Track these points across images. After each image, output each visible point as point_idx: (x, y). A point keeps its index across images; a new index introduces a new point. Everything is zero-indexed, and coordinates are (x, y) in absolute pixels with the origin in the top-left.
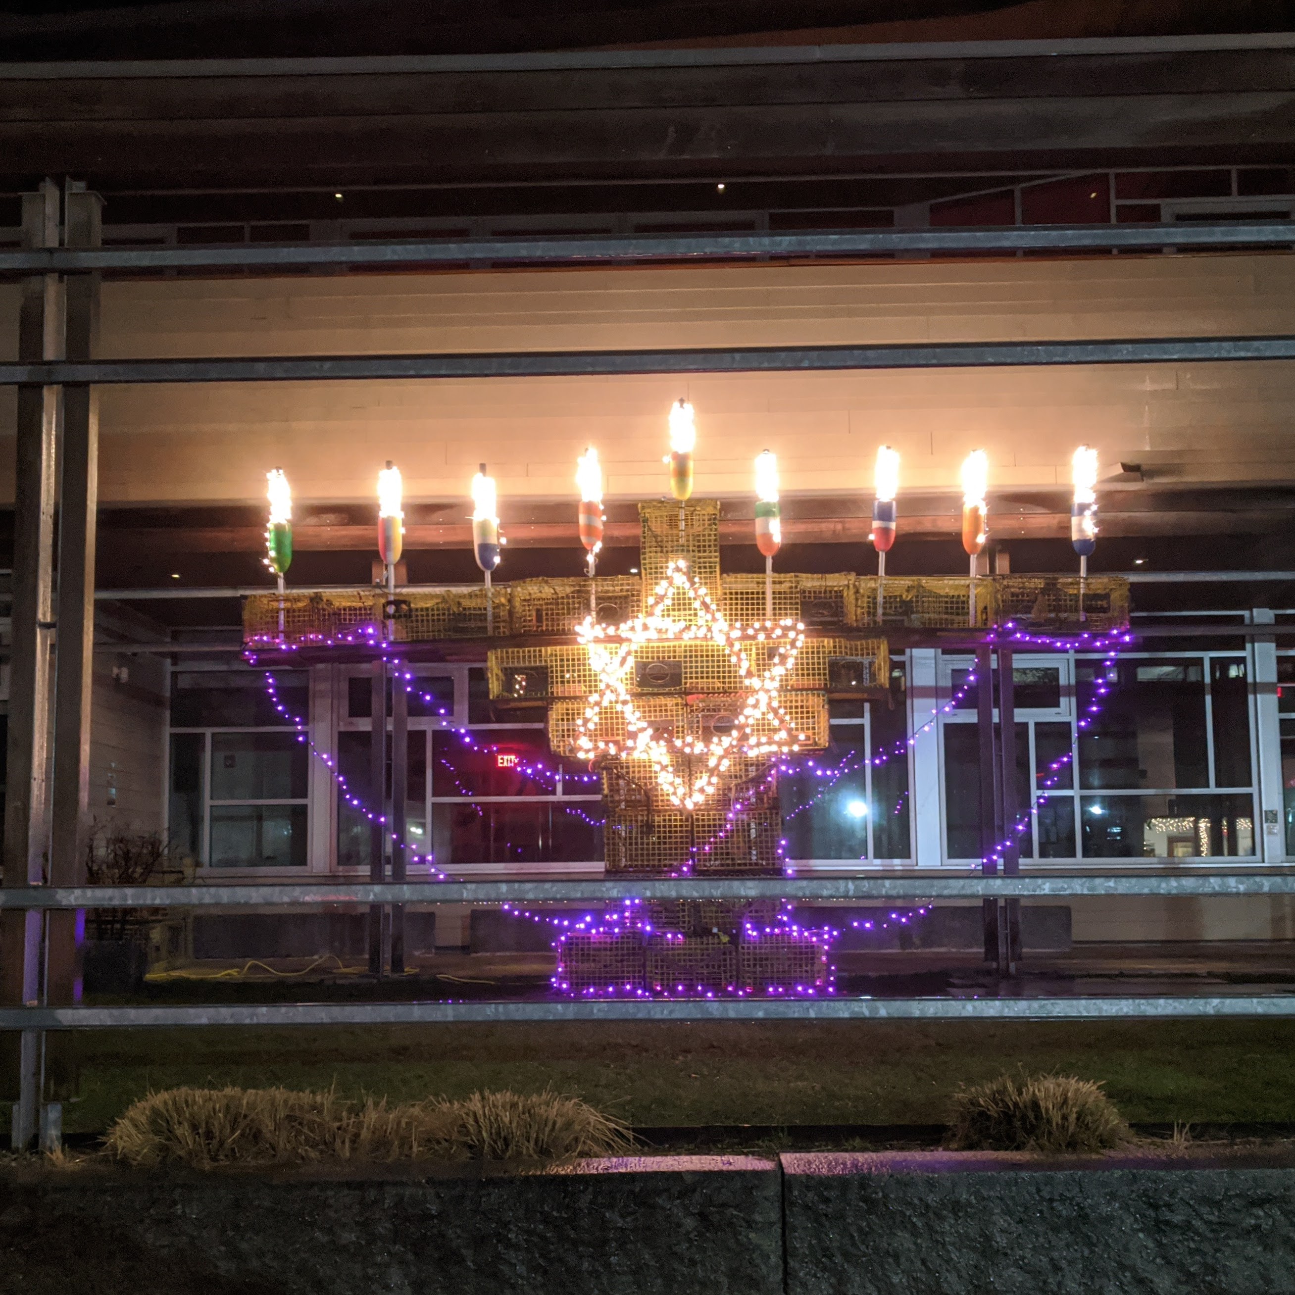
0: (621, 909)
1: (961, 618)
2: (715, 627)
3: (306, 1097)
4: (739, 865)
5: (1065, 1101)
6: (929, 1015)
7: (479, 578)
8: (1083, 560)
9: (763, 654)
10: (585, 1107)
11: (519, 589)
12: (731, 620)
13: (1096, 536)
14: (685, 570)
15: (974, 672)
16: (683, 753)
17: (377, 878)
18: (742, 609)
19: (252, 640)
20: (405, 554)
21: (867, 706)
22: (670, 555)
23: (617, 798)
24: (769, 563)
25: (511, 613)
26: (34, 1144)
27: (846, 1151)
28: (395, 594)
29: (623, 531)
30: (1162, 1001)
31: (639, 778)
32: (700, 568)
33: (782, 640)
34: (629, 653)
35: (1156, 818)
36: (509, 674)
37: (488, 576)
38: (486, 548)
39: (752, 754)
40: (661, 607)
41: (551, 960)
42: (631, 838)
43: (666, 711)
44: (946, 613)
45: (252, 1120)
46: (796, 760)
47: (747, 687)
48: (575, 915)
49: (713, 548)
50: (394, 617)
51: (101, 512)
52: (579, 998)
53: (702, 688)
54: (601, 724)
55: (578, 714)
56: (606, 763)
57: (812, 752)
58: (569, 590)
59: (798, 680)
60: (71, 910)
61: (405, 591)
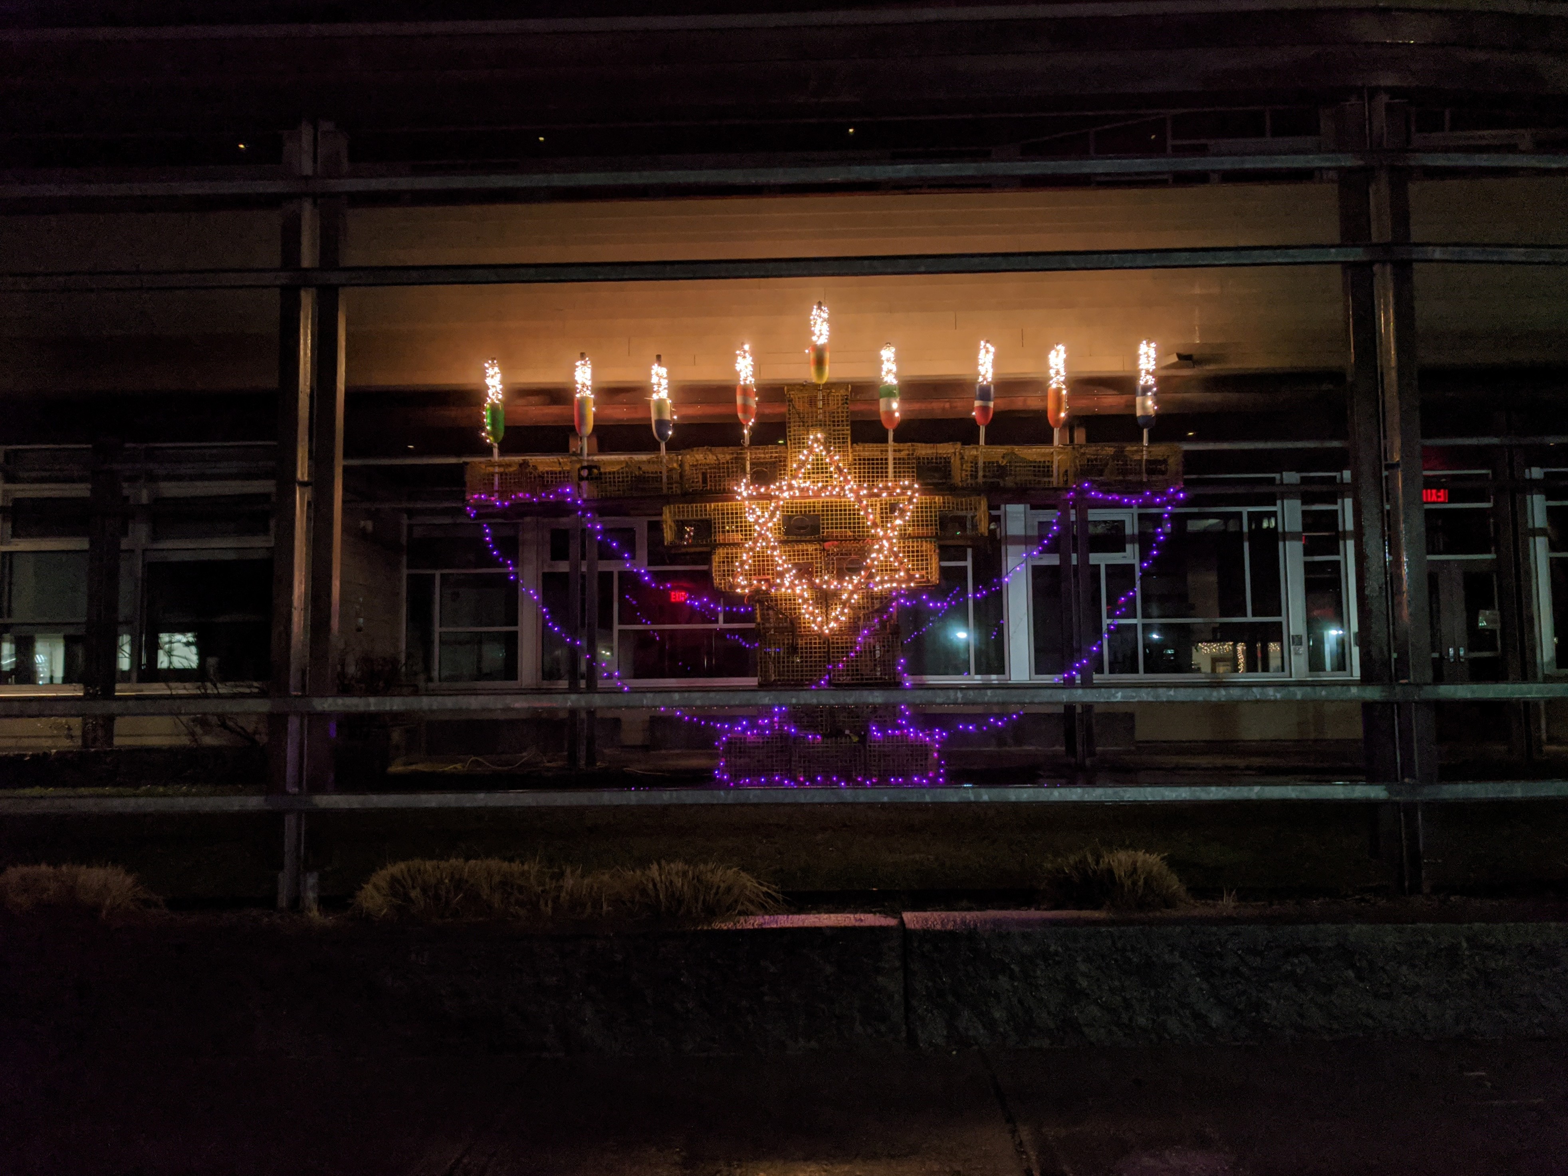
0: (771, 717)
1: (1046, 479)
2: (847, 487)
3: (516, 867)
4: (867, 679)
5: (1135, 870)
6: (1023, 800)
7: (654, 447)
8: (1145, 431)
9: (886, 509)
10: (743, 874)
11: (688, 456)
12: (860, 481)
13: (1156, 413)
14: (822, 441)
15: (1057, 524)
16: (821, 589)
17: (573, 688)
18: (869, 472)
19: (472, 498)
20: (596, 428)
21: (969, 551)
22: (811, 429)
23: (767, 625)
24: (891, 435)
25: (681, 476)
26: (296, 903)
27: (956, 910)
28: (588, 461)
29: (774, 410)
30: (1213, 789)
31: (786, 609)
32: (834, 439)
33: (901, 498)
34: (776, 508)
35: (1201, 642)
36: (680, 525)
37: (663, 446)
38: (661, 423)
39: (877, 589)
40: (803, 471)
41: (715, 756)
42: (779, 658)
43: (807, 554)
44: (1035, 475)
45: (472, 885)
46: (912, 594)
47: (873, 536)
48: (734, 720)
49: (845, 423)
50: (587, 478)
51: (349, 394)
52: (737, 787)
53: (837, 536)
54: (755, 566)
55: (736, 557)
56: (759, 598)
57: (925, 588)
58: (728, 457)
59: (914, 530)
60: (324, 716)
61: (596, 458)
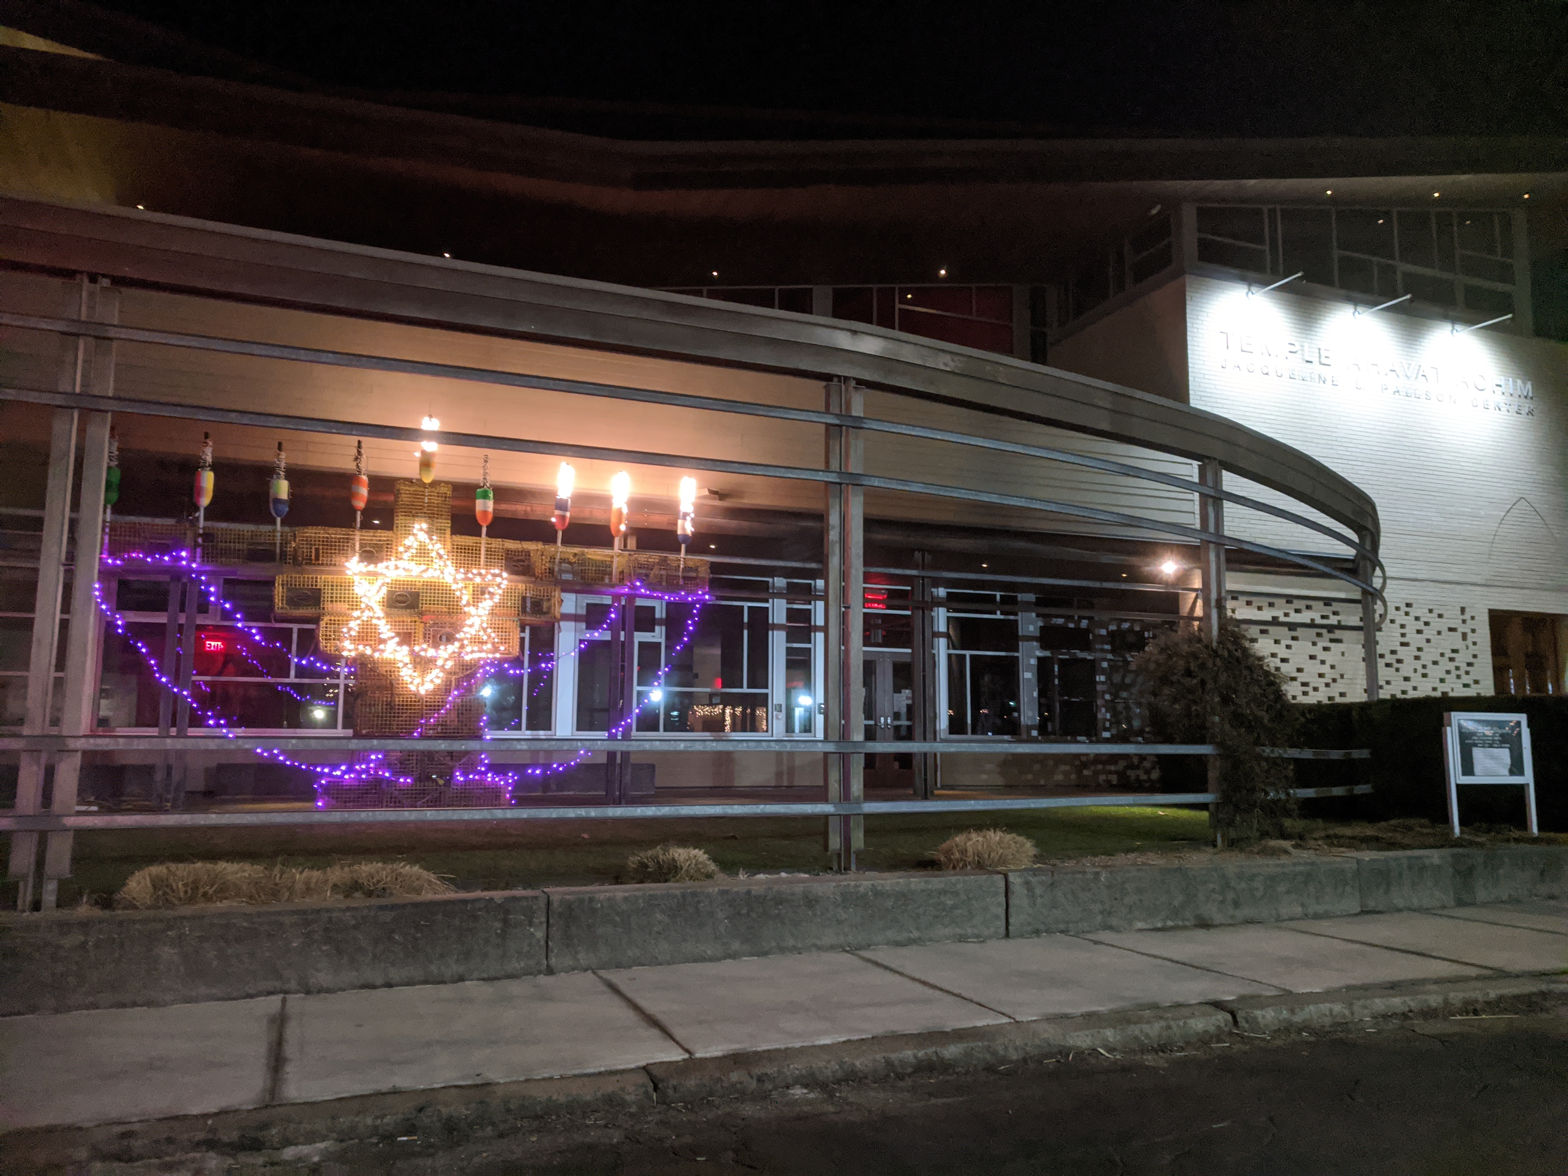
0: (368, 763)
1: (605, 575)
2: (446, 571)
4: (454, 732)
5: (688, 860)
8: (683, 546)
9: (478, 591)
11: (300, 532)
12: (457, 567)
13: (693, 533)
14: (426, 530)
16: (419, 656)
18: (465, 559)
22: (417, 518)
23: (369, 685)
24: (484, 530)
25: (296, 549)
28: (204, 529)
31: (387, 672)
32: (436, 529)
33: (492, 583)
34: (383, 585)
37: (279, 520)
38: (278, 501)
39: (468, 658)
40: (409, 554)
44: (598, 573)
46: (497, 663)
47: (466, 613)
48: (333, 764)
49: (447, 517)
50: (202, 545)
53: (434, 611)
54: (361, 632)
55: (343, 624)
56: (364, 660)
57: (507, 659)
58: (340, 537)
59: (500, 610)
